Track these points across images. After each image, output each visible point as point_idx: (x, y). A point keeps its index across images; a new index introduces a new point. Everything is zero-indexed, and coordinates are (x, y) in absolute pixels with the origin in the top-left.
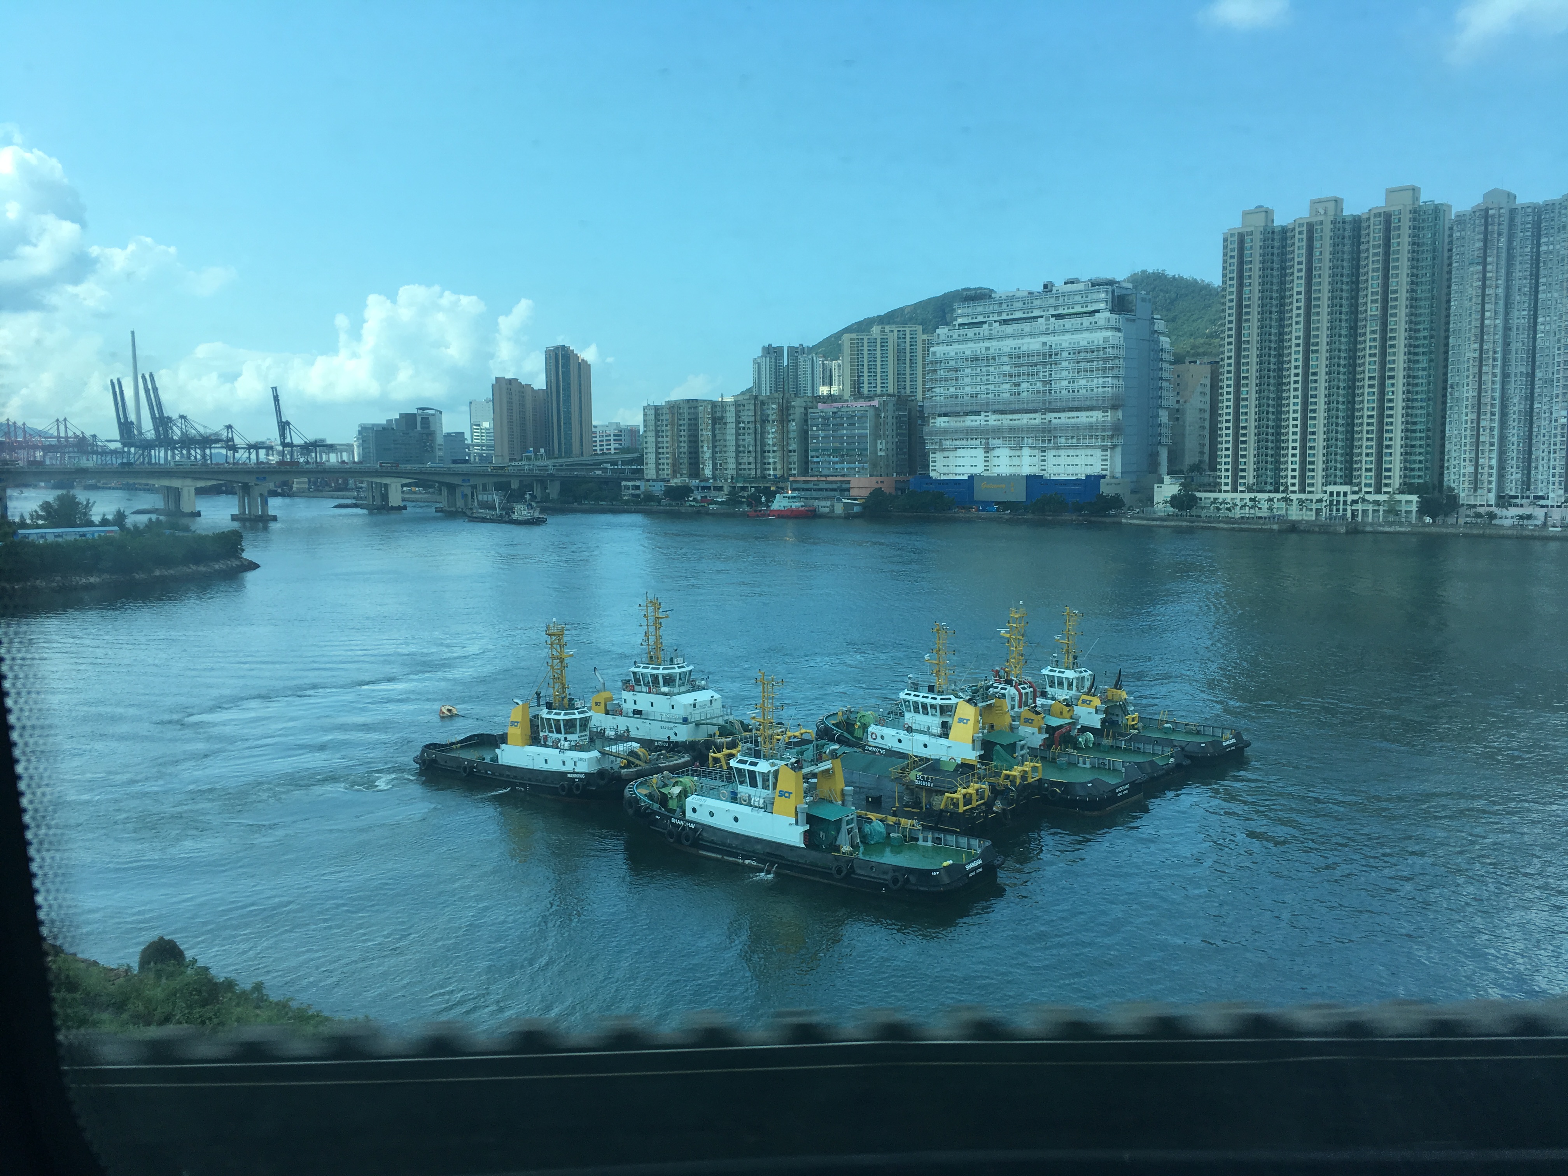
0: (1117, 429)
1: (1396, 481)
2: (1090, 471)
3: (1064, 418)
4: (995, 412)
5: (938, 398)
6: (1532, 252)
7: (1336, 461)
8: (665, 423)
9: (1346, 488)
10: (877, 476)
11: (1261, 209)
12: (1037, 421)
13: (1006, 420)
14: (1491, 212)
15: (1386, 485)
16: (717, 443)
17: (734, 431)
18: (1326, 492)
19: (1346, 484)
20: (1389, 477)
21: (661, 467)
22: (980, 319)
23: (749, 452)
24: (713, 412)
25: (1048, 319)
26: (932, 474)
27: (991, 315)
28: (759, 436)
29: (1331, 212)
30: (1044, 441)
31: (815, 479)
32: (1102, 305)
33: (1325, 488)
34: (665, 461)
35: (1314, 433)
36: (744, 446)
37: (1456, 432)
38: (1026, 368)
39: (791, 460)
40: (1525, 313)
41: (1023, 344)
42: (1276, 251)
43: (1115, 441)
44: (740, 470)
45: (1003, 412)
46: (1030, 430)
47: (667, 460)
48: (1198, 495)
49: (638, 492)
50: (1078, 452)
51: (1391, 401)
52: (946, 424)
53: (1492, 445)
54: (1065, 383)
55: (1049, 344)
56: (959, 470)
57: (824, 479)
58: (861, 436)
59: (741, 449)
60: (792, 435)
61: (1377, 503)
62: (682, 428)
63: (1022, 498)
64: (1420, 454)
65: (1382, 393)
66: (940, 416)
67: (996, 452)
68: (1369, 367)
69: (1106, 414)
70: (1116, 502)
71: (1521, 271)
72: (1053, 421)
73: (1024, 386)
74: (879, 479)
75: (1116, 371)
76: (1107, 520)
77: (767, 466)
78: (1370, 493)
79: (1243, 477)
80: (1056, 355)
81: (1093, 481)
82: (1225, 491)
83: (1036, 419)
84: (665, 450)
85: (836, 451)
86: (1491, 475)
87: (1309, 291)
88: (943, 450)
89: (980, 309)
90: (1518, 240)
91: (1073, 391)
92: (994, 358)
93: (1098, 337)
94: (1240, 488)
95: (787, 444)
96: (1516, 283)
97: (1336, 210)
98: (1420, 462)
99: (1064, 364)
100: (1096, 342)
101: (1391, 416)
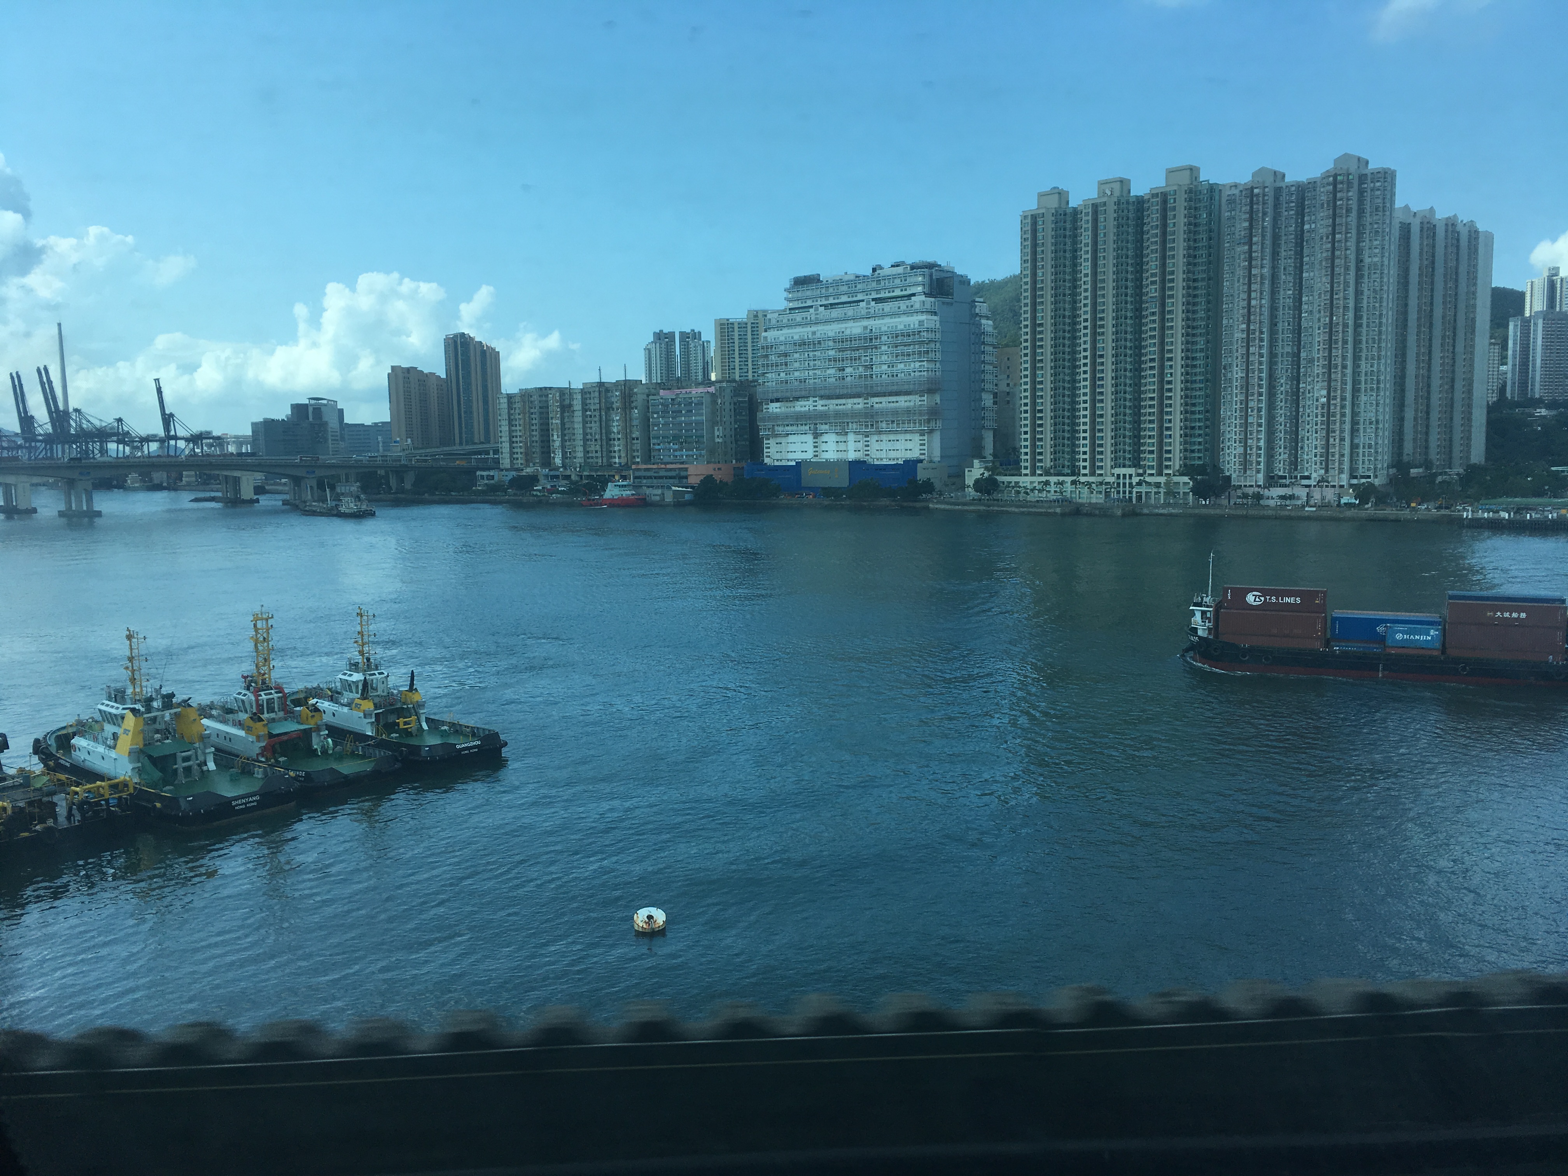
0: (933, 413)
1: (1177, 463)
2: (910, 455)
3: (882, 403)
4: (822, 397)
5: (770, 384)
6: (1296, 231)
7: (1125, 444)
8: (517, 411)
9: (1132, 471)
10: (715, 463)
11: (1056, 191)
12: (861, 406)
13: (832, 405)
14: (1256, 191)
15: (1167, 467)
16: (566, 432)
17: (580, 419)
18: (1113, 475)
19: (1135, 466)
20: (1169, 459)
21: (515, 456)
22: (809, 303)
23: (596, 440)
24: (562, 400)
25: (868, 303)
26: (767, 460)
27: (819, 299)
28: (604, 424)
29: (1117, 193)
30: (867, 426)
31: (655, 466)
32: (920, 289)
33: (1113, 471)
34: (519, 450)
35: (1101, 416)
36: (591, 434)
37: (1229, 413)
38: (849, 352)
39: (634, 448)
40: (1291, 292)
41: (846, 328)
42: (1068, 233)
43: (932, 424)
44: (588, 458)
45: (829, 397)
46: (854, 415)
47: (519, 449)
48: (1000, 478)
49: (492, 482)
50: (899, 437)
51: (1169, 382)
52: (778, 410)
53: (1260, 425)
54: (885, 367)
55: (870, 327)
56: (791, 456)
57: (663, 466)
58: (698, 423)
59: (589, 437)
60: (635, 423)
61: (1158, 485)
62: (533, 416)
63: (845, 483)
64: (1200, 435)
65: (1162, 374)
66: (772, 401)
67: (825, 438)
68: (1151, 349)
69: (923, 398)
70: (928, 486)
71: (1286, 251)
72: (876, 406)
73: (848, 370)
74: (717, 466)
75: (931, 355)
76: (918, 505)
77: (613, 454)
78: (1152, 475)
79: (1041, 461)
80: (876, 339)
81: (911, 465)
82: (1026, 475)
83: (858, 404)
84: (518, 439)
85: (676, 438)
86: (1259, 456)
87: (1095, 273)
88: (777, 436)
89: (809, 293)
90: (1283, 219)
91: (893, 376)
92: (819, 342)
93: (913, 321)
94: (1038, 472)
95: (631, 431)
96: (1282, 263)
97: (1122, 191)
98: (1200, 443)
99: (884, 348)
100: (912, 326)
101: (1170, 398)
